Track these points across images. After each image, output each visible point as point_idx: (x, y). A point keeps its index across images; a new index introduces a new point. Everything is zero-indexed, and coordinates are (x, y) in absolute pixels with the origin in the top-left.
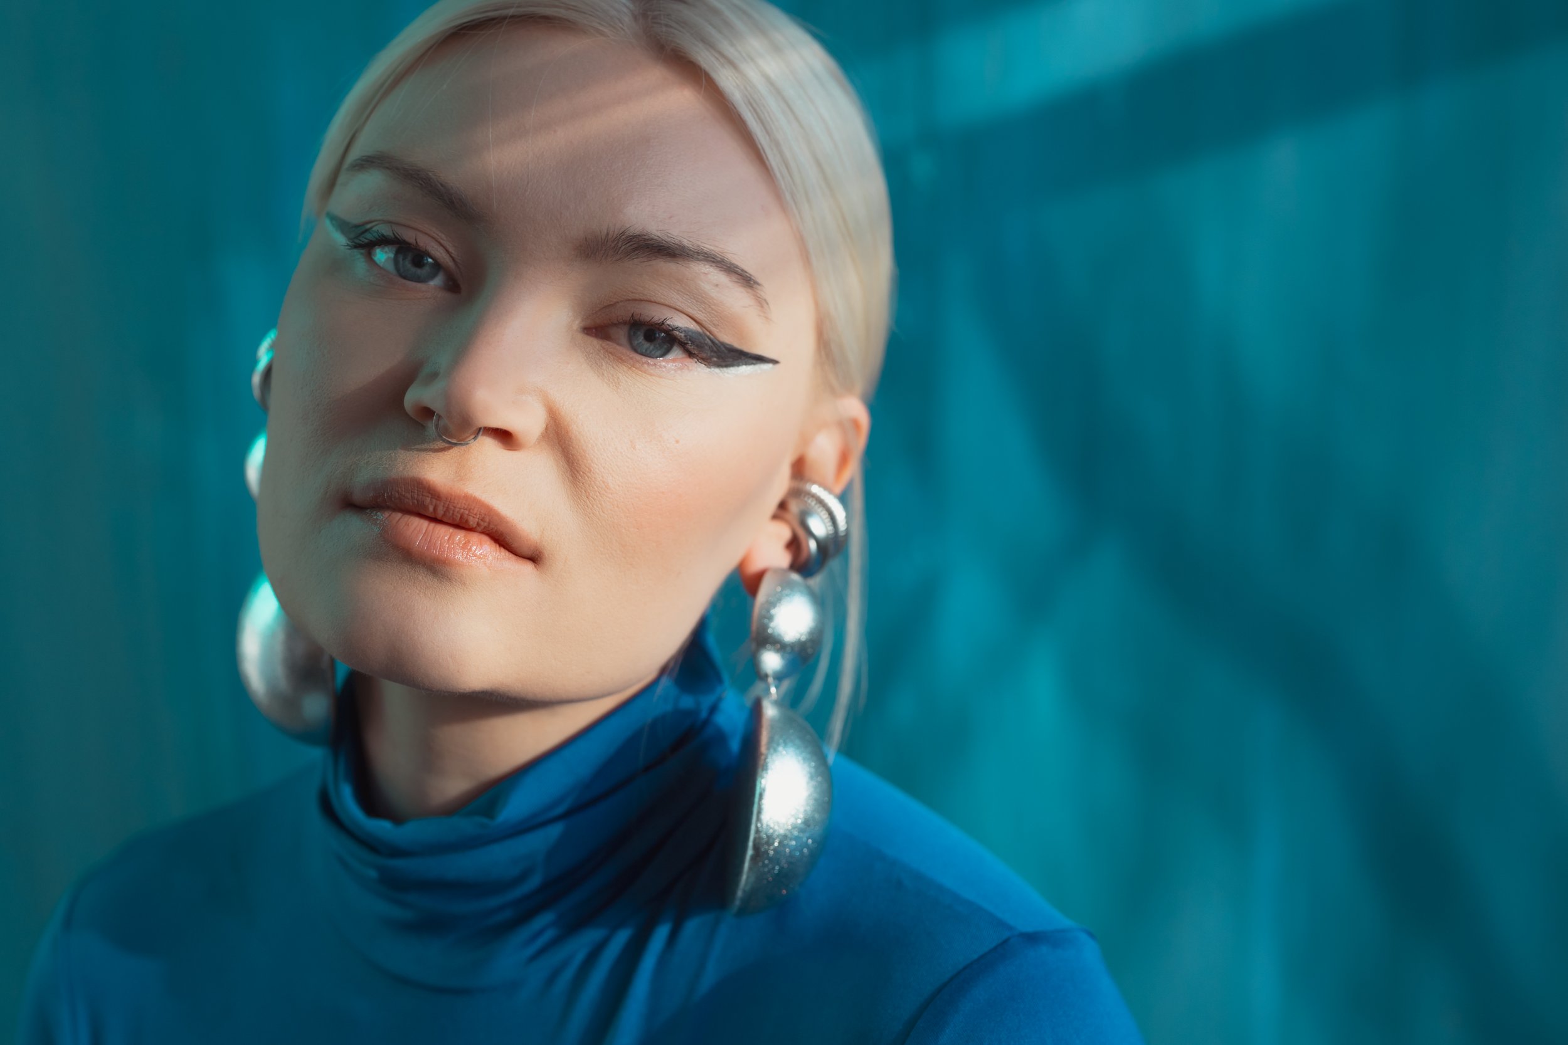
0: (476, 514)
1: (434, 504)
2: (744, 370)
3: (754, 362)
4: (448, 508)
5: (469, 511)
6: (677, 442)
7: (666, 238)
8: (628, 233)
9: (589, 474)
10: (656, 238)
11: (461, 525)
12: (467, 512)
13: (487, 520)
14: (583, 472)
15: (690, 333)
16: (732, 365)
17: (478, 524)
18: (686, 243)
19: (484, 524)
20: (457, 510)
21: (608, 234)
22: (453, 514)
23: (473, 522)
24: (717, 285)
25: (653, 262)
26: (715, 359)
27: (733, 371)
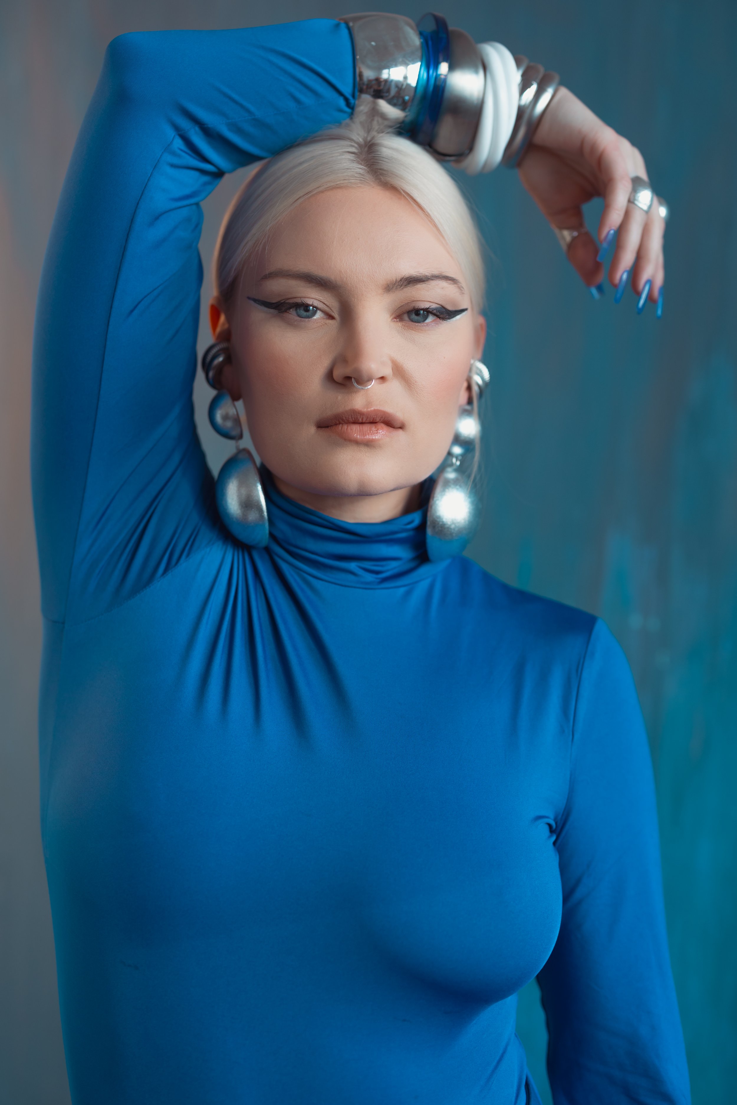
0: (379, 416)
1: (362, 418)
2: (458, 317)
3: (460, 313)
4: (368, 417)
5: (377, 416)
6: (444, 358)
7: (418, 275)
8: (405, 277)
9: (416, 384)
10: (415, 276)
11: (373, 422)
12: (375, 416)
13: (384, 417)
14: (413, 384)
15: (438, 309)
16: (453, 317)
17: (380, 420)
18: (427, 274)
19: (382, 419)
20: (372, 417)
21: (396, 280)
22: (370, 419)
23: (378, 420)
24: (443, 288)
25: (416, 286)
26: (447, 316)
27: (454, 319)
